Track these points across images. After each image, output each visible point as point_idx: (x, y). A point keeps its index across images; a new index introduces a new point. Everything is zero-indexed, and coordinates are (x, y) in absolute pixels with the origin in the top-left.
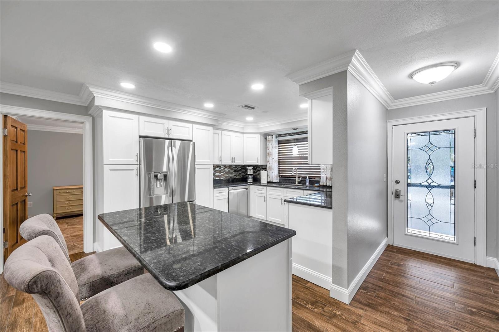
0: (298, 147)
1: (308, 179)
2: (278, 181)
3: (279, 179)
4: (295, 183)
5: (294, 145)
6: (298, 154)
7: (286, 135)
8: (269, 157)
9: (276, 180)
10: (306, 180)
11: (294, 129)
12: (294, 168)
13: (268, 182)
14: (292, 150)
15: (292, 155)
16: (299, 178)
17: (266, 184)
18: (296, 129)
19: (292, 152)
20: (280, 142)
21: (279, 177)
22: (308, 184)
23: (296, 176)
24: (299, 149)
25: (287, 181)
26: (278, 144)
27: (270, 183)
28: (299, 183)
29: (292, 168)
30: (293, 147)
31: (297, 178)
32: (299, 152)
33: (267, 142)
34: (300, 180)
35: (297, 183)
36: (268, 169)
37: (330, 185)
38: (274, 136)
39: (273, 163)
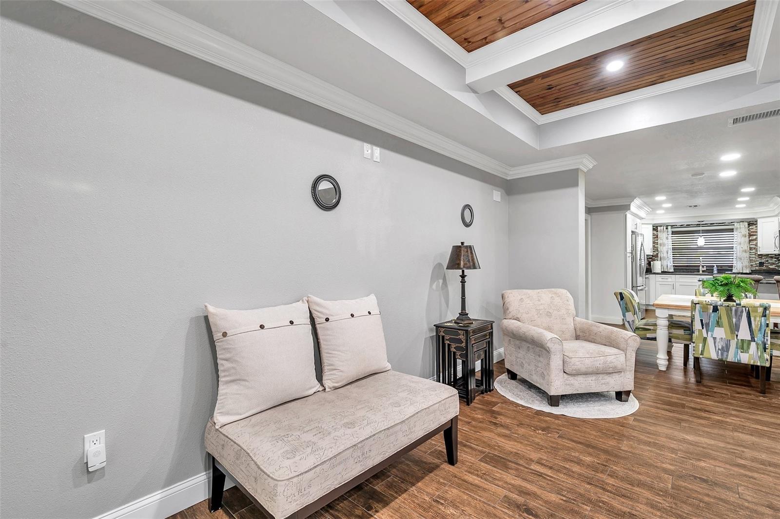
0: (705, 238)
1: (715, 269)
3: (674, 269)
4: (699, 272)
5: (699, 236)
6: (705, 245)
8: (662, 247)
9: (672, 270)
10: (713, 269)
11: (700, 221)
12: (701, 258)
13: (662, 272)
15: (697, 245)
16: (703, 267)
17: (660, 273)
18: (702, 221)
20: (673, 233)
21: (674, 267)
22: (715, 272)
23: (700, 265)
24: (705, 240)
25: (685, 271)
26: (672, 234)
27: (664, 273)
28: (703, 271)
32: (705, 242)
33: (659, 233)
34: (705, 269)
35: (701, 272)
36: (661, 259)
37: (748, 272)
38: (669, 227)
39: (667, 253)
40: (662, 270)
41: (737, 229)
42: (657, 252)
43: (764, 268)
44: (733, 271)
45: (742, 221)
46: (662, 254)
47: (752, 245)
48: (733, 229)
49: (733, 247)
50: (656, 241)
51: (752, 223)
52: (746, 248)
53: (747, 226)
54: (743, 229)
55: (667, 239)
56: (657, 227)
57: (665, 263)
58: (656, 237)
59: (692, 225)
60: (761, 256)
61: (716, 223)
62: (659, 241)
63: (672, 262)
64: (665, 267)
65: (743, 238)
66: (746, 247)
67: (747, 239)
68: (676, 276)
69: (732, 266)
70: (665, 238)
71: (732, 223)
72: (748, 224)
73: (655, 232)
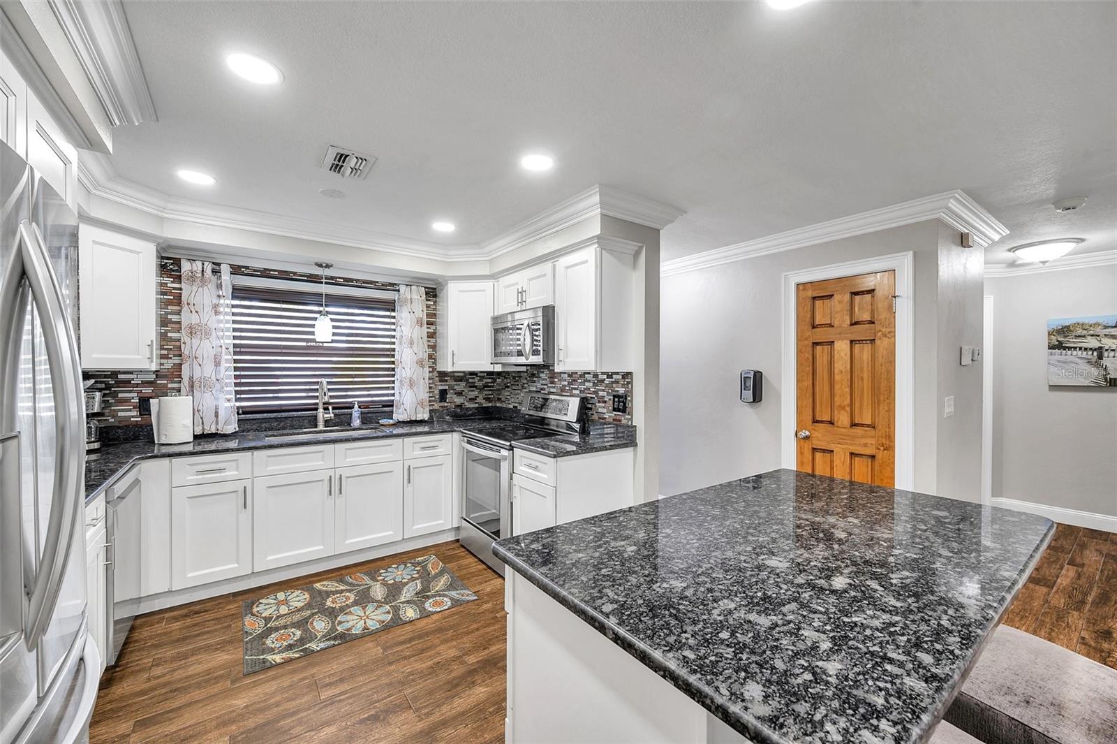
0: (332, 320)
1: (356, 410)
2: (237, 429)
3: (238, 420)
4: (316, 427)
5: (320, 312)
6: (333, 341)
7: (265, 273)
8: (195, 342)
9: (232, 428)
10: (351, 414)
11: (320, 266)
12: (324, 381)
14: (313, 326)
15: (314, 340)
16: (326, 409)
17: (189, 448)
18: (328, 266)
19: (313, 333)
21: (238, 414)
22: (356, 422)
23: (317, 404)
24: (334, 327)
25: (275, 424)
26: (234, 297)
27: (205, 440)
28: (327, 423)
29: (319, 380)
30: (315, 319)
31: (321, 410)
32: (335, 334)
33: (183, 285)
34: (332, 415)
35: (321, 427)
36: (192, 386)
37: (426, 417)
38: (225, 269)
39: (217, 364)
40: (198, 431)
41: (404, 302)
42: (177, 360)
43: (448, 404)
44: (395, 417)
45: (414, 281)
46: (196, 366)
47: (431, 346)
48: (395, 302)
49: (394, 350)
50: (174, 318)
51: (433, 293)
52: (424, 354)
53: (423, 295)
55: (217, 313)
56: (177, 262)
57: (208, 401)
58: (170, 302)
59: (295, 273)
60: (443, 376)
61: (357, 280)
62: (187, 318)
63: (233, 396)
64: (208, 419)
65: (418, 328)
66: (423, 352)
67: (425, 330)
68: (256, 453)
69: (390, 404)
70: (208, 308)
71: (394, 284)
72: (427, 293)
73: (167, 280)
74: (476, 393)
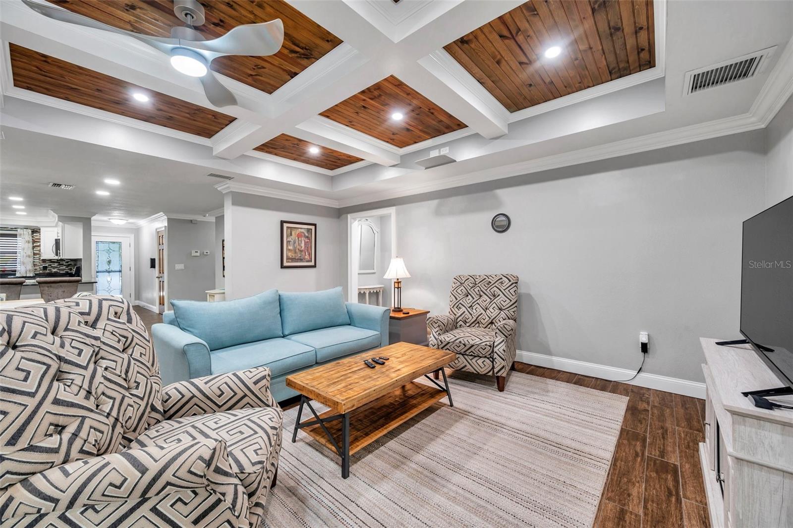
37: (31, 275)
41: (20, 235)
43: (48, 271)
44: (17, 275)
45: (26, 228)
47: (36, 250)
48: (16, 235)
49: (16, 252)
51: (35, 231)
52: (30, 254)
53: (30, 232)
54: (27, 235)
60: (44, 261)
65: (27, 244)
66: (30, 252)
67: (31, 245)
69: (15, 271)
71: (16, 229)
72: (32, 232)
74: (64, 267)
